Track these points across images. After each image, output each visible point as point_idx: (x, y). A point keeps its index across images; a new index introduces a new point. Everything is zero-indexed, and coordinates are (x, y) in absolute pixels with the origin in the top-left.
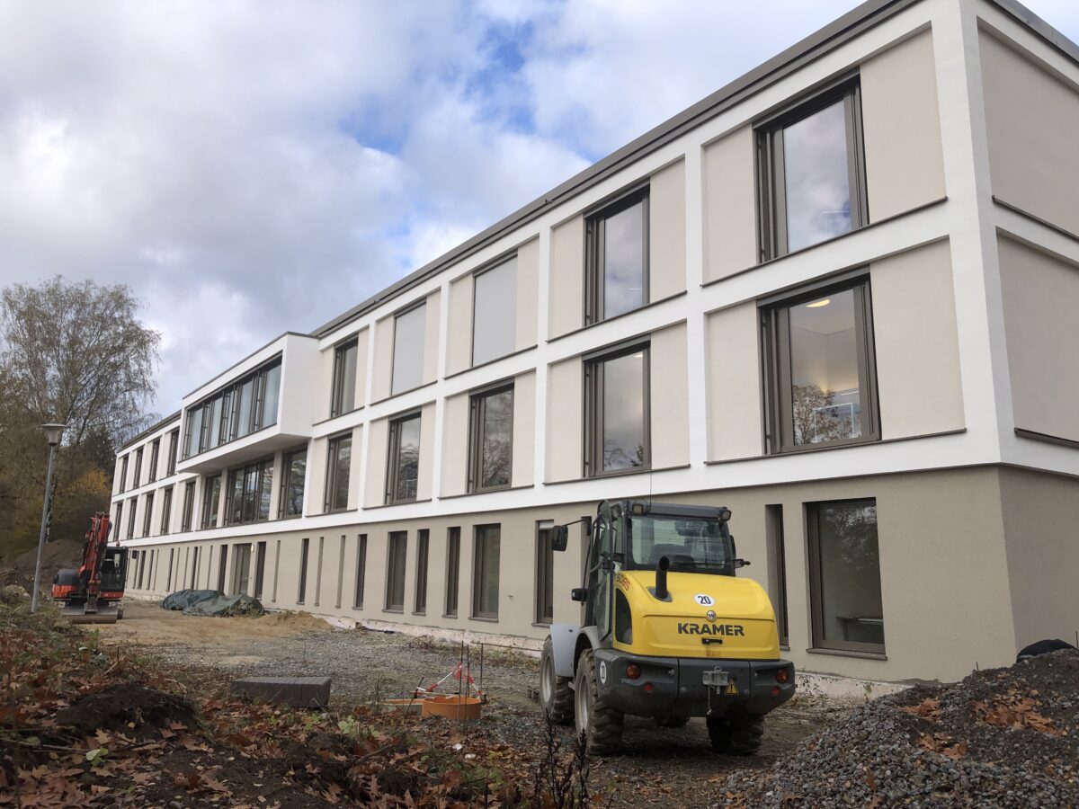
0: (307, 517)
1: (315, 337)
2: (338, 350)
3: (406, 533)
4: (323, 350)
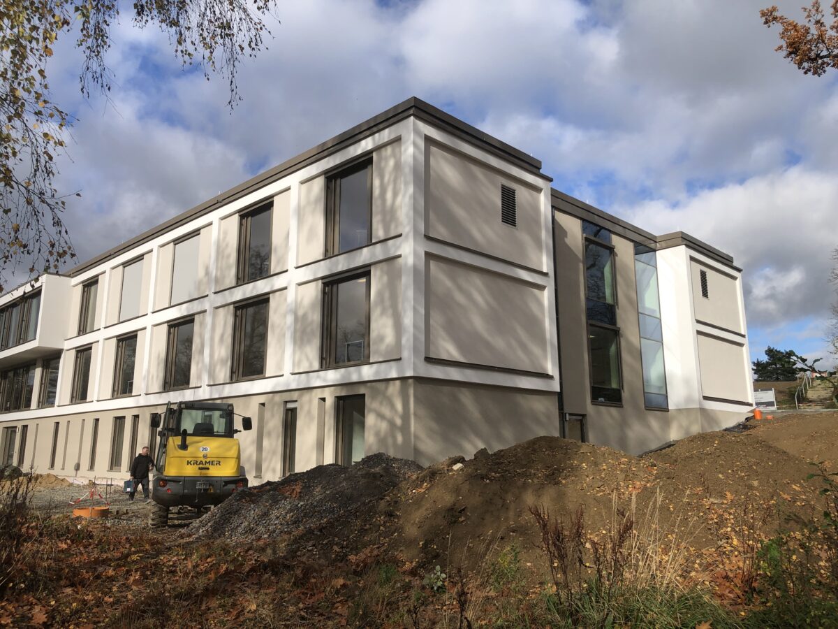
0: (58, 406)
1: (69, 276)
2: (85, 286)
3: (124, 417)
4: (74, 286)
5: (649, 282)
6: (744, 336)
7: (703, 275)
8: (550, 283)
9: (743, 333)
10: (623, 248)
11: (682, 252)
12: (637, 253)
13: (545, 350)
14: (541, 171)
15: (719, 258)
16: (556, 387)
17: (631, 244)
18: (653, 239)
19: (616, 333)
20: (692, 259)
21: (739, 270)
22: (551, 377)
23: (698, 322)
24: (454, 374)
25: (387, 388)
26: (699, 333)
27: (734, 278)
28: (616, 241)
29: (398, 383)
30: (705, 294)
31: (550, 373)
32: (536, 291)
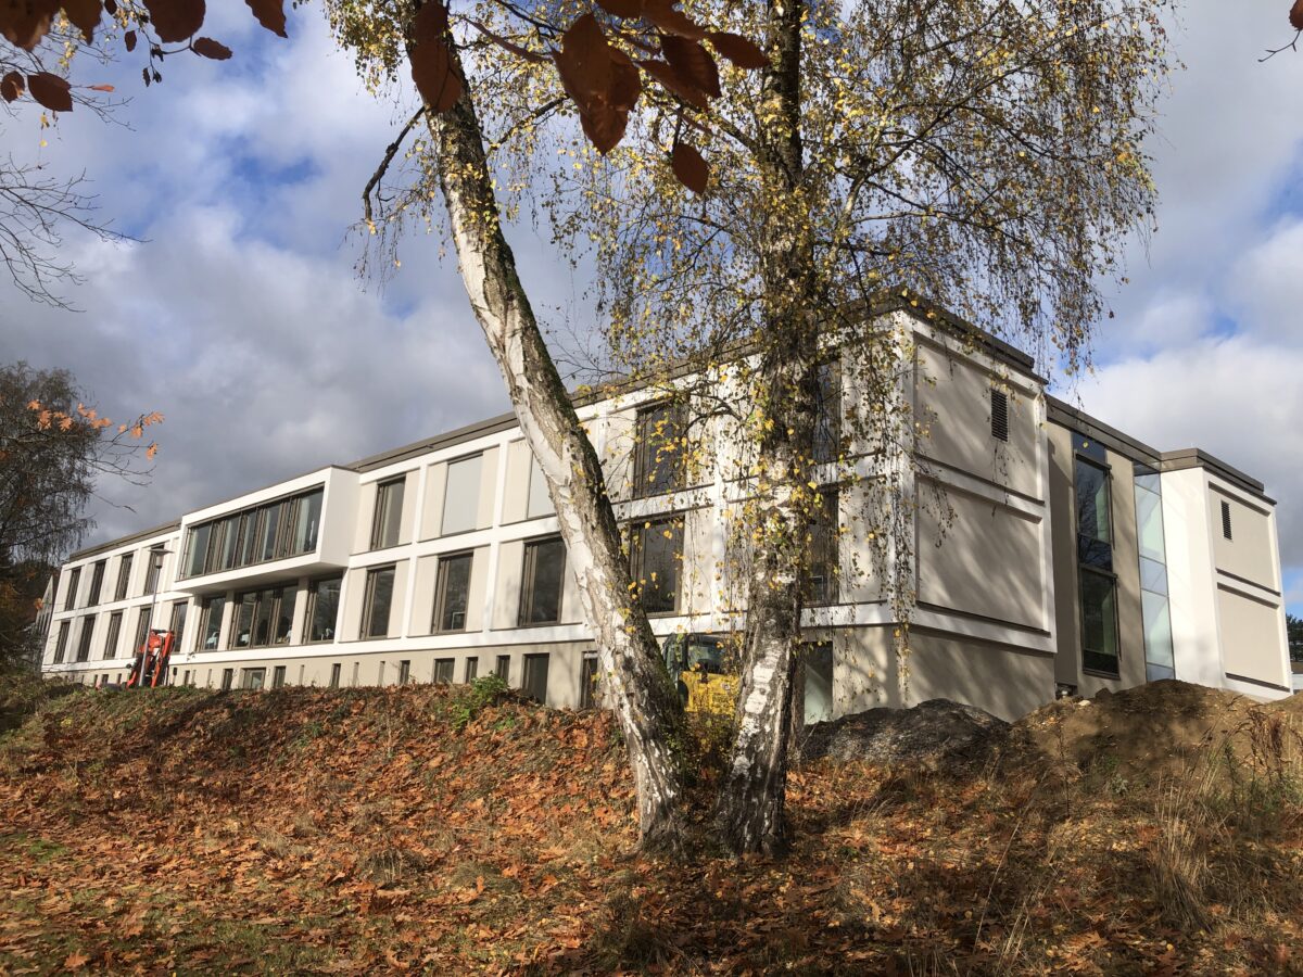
0: (340, 642)
1: (354, 470)
2: (380, 486)
3: (452, 660)
4: (363, 484)
5: (1150, 515)
6: (1278, 594)
7: (1225, 507)
8: (1045, 513)
9: (1277, 590)
10: (1120, 466)
11: (1198, 476)
12: (1137, 474)
13: (1039, 601)
14: (1034, 371)
15: (1245, 486)
16: (1052, 645)
17: (1130, 463)
18: (1156, 456)
19: (1113, 581)
20: (1212, 486)
21: (1272, 503)
22: (1048, 634)
23: (1220, 571)
24: (946, 623)
25: (863, 636)
26: (1221, 586)
27: (1265, 513)
28: (1112, 459)
29: (879, 630)
30: (1228, 534)
31: (1046, 628)
32: (1029, 524)
